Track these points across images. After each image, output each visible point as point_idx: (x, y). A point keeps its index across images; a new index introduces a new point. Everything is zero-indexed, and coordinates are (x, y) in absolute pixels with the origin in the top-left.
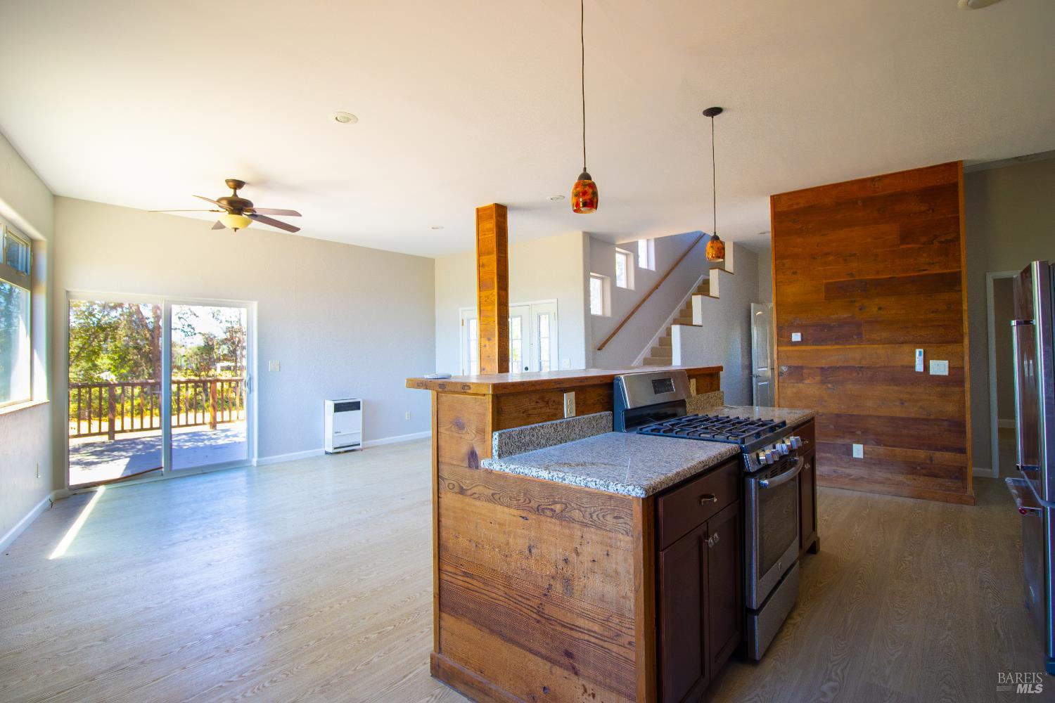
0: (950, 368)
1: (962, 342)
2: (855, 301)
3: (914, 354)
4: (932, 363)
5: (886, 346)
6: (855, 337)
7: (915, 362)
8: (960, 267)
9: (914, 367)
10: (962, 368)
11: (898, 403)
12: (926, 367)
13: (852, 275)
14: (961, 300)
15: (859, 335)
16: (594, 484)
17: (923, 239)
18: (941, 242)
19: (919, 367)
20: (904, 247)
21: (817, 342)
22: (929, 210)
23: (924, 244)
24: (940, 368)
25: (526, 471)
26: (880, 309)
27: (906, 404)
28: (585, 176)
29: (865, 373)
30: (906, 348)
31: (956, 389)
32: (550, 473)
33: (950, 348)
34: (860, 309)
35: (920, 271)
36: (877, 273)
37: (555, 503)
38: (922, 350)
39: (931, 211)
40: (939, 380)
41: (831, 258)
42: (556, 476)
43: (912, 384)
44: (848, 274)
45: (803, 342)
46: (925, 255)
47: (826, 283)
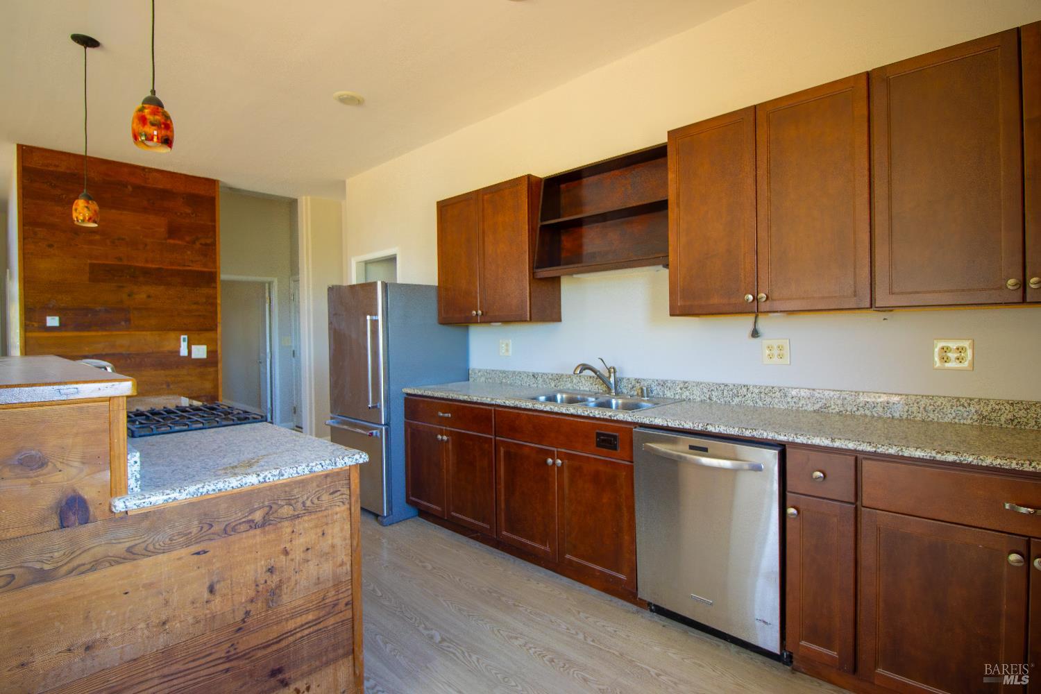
0: (208, 352)
1: (217, 330)
2: (123, 287)
3: (179, 340)
4: (194, 348)
5: (154, 332)
6: (123, 323)
7: (180, 347)
8: (216, 268)
9: (179, 352)
10: (217, 351)
11: (164, 386)
12: (190, 352)
13: (120, 259)
14: (216, 294)
15: (128, 320)
16: (320, 466)
17: (188, 239)
18: (201, 244)
19: (184, 352)
20: (172, 241)
21: (80, 327)
22: (193, 214)
23: (188, 242)
24: (200, 352)
25: (221, 485)
26: (149, 297)
27: (171, 387)
28: (154, 102)
29: (133, 360)
30: (172, 335)
31: (211, 370)
32: (259, 475)
33: (209, 335)
34: (129, 295)
35: (184, 266)
36: (147, 261)
37: (252, 511)
38: (186, 337)
39: (194, 215)
40: (200, 363)
41: (97, 237)
42: (269, 476)
43: (177, 367)
44: (116, 258)
45: (63, 326)
46: (189, 253)
47: (91, 264)
